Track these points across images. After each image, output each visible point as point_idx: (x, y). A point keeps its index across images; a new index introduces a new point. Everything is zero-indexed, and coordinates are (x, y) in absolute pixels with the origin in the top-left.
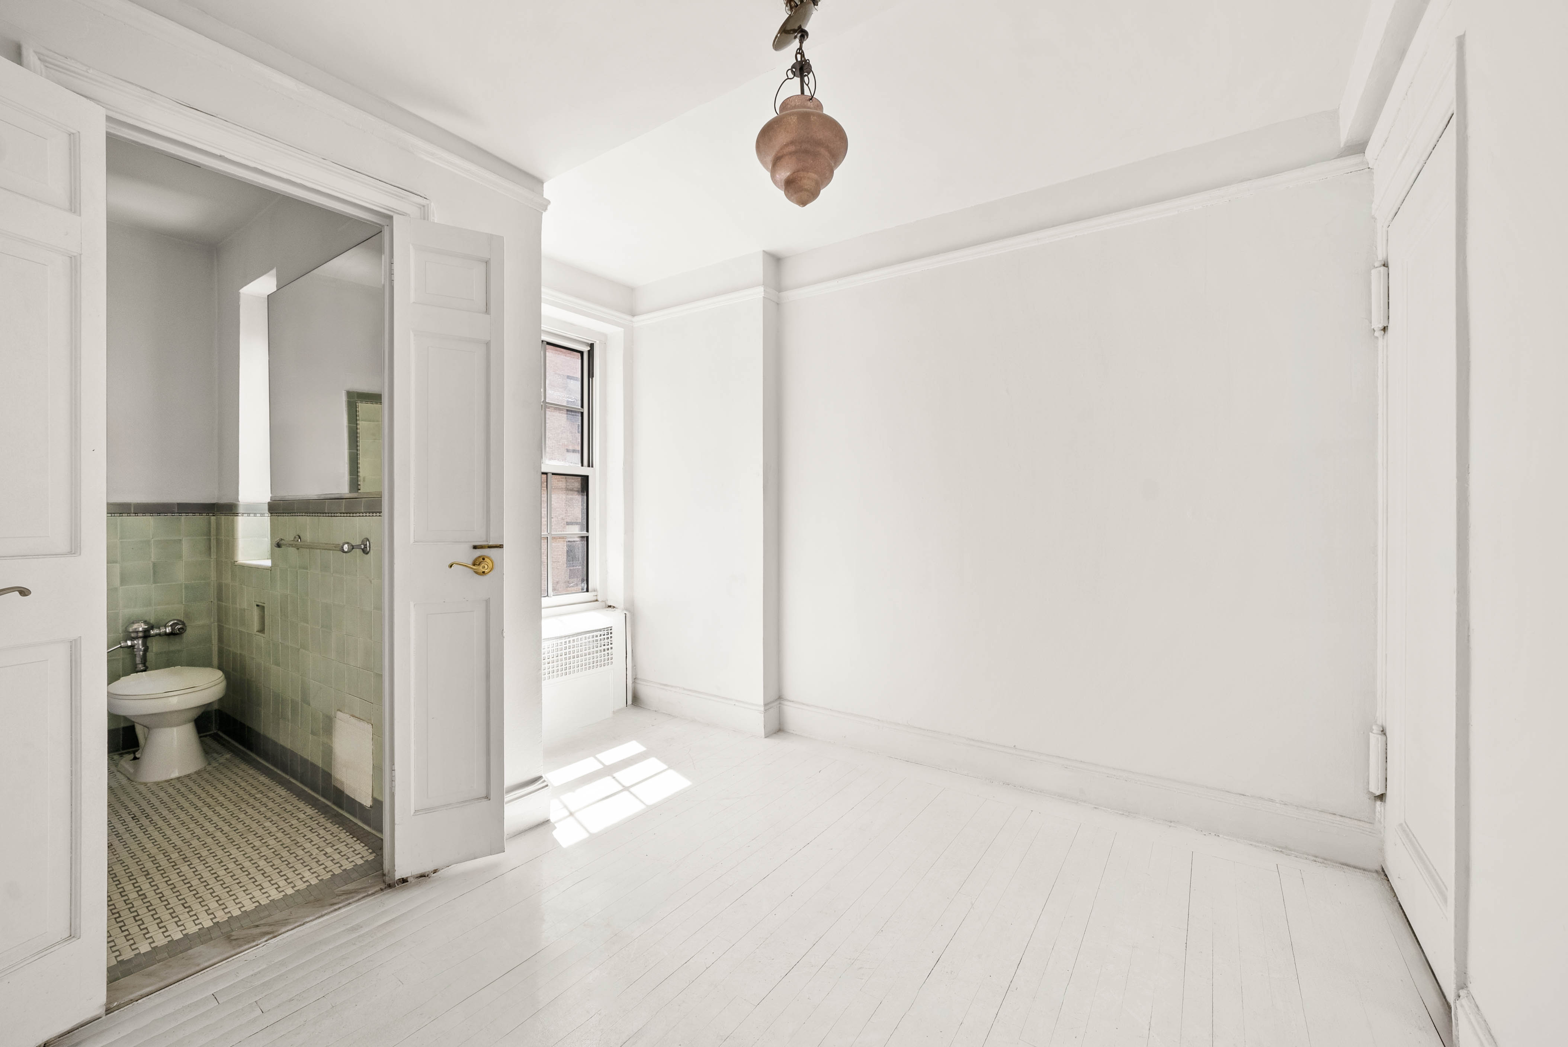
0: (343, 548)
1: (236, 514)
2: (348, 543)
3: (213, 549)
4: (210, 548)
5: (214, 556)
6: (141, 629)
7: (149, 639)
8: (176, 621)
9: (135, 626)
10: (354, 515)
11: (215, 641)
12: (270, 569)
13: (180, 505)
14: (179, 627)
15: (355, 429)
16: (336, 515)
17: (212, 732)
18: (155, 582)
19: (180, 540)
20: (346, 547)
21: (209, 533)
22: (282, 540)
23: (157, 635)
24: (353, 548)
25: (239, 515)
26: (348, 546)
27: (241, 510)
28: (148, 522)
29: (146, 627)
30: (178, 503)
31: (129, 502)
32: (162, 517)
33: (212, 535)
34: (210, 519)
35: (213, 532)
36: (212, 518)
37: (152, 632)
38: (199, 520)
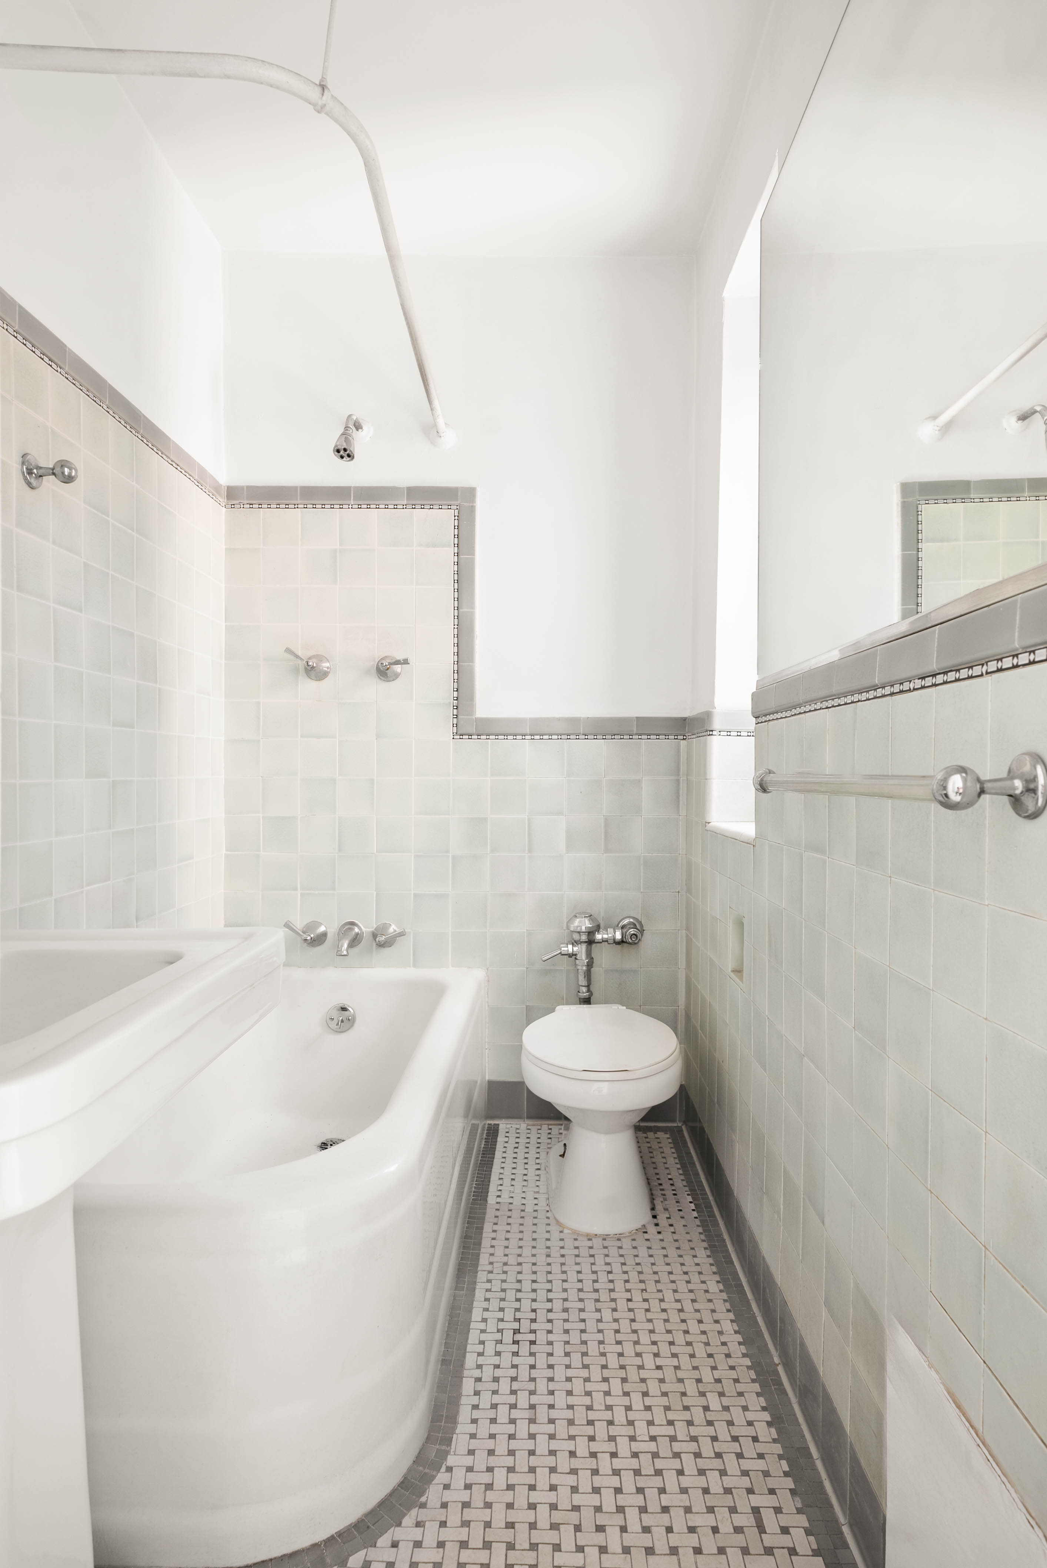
0: (945, 788)
1: (710, 732)
2: (962, 770)
3: (683, 799)
4: (678, 797)
5: (683, 812)
6: (583, 929)
7: (594, 945)
8: (632, 920)
9: (577, 922)
10: (977, 670)
11: (682, 964)
12: (752, 844)
13: (641, 721)
14: (632, 931)
15: (916, 560)
16: (906, 686)
17: (675, 1125)
18: (607, 851)
19: (639, 781)
20: (956, 783)
21: (677, 772)
22: (770, 772)
23: (604, 941)
24: (982, 792)
25: (714, 733)
26: (965, 781)
27: (717, 724)
28: (600, 748)
29: (591, 926)
30: (637, 718)
31: (579, 716)
32: (617, 741)
33: (681, 773)
34: (679, 743)
35: (683, 768)
36: (683, 743)
37: (599, 937)
38: (664, 746)
